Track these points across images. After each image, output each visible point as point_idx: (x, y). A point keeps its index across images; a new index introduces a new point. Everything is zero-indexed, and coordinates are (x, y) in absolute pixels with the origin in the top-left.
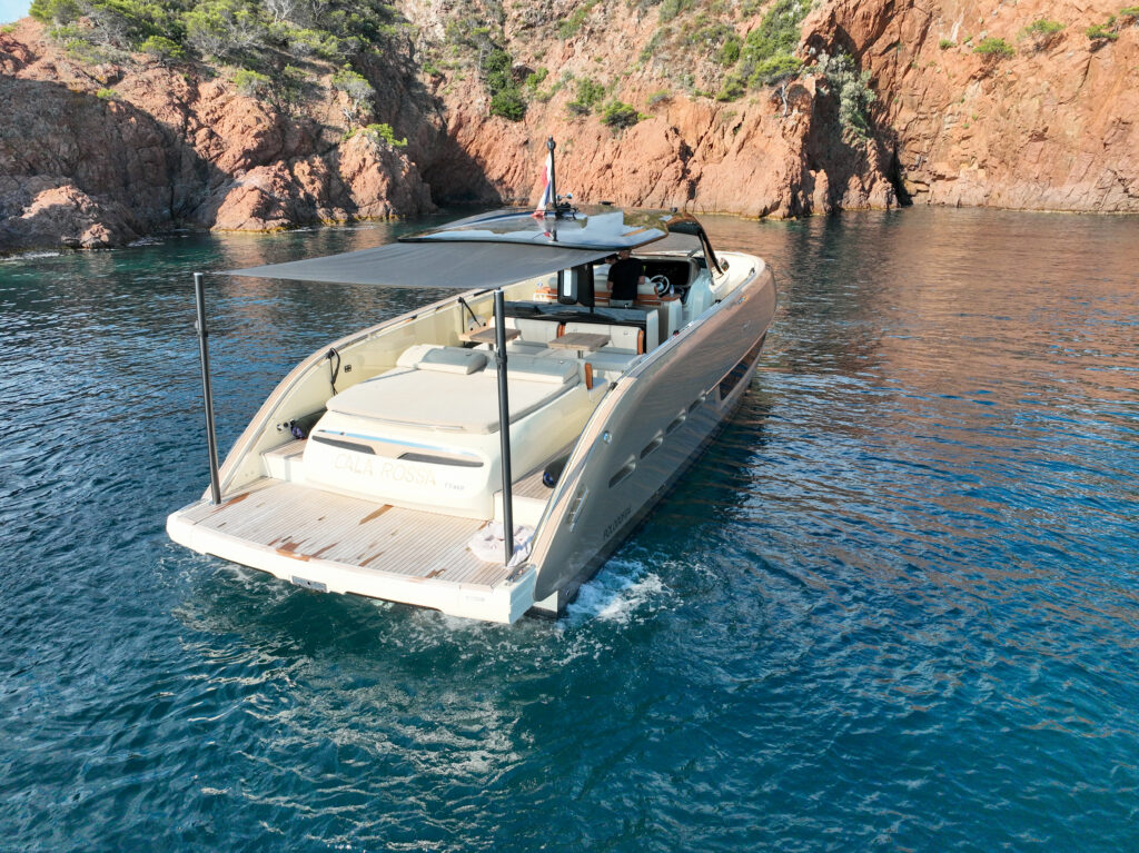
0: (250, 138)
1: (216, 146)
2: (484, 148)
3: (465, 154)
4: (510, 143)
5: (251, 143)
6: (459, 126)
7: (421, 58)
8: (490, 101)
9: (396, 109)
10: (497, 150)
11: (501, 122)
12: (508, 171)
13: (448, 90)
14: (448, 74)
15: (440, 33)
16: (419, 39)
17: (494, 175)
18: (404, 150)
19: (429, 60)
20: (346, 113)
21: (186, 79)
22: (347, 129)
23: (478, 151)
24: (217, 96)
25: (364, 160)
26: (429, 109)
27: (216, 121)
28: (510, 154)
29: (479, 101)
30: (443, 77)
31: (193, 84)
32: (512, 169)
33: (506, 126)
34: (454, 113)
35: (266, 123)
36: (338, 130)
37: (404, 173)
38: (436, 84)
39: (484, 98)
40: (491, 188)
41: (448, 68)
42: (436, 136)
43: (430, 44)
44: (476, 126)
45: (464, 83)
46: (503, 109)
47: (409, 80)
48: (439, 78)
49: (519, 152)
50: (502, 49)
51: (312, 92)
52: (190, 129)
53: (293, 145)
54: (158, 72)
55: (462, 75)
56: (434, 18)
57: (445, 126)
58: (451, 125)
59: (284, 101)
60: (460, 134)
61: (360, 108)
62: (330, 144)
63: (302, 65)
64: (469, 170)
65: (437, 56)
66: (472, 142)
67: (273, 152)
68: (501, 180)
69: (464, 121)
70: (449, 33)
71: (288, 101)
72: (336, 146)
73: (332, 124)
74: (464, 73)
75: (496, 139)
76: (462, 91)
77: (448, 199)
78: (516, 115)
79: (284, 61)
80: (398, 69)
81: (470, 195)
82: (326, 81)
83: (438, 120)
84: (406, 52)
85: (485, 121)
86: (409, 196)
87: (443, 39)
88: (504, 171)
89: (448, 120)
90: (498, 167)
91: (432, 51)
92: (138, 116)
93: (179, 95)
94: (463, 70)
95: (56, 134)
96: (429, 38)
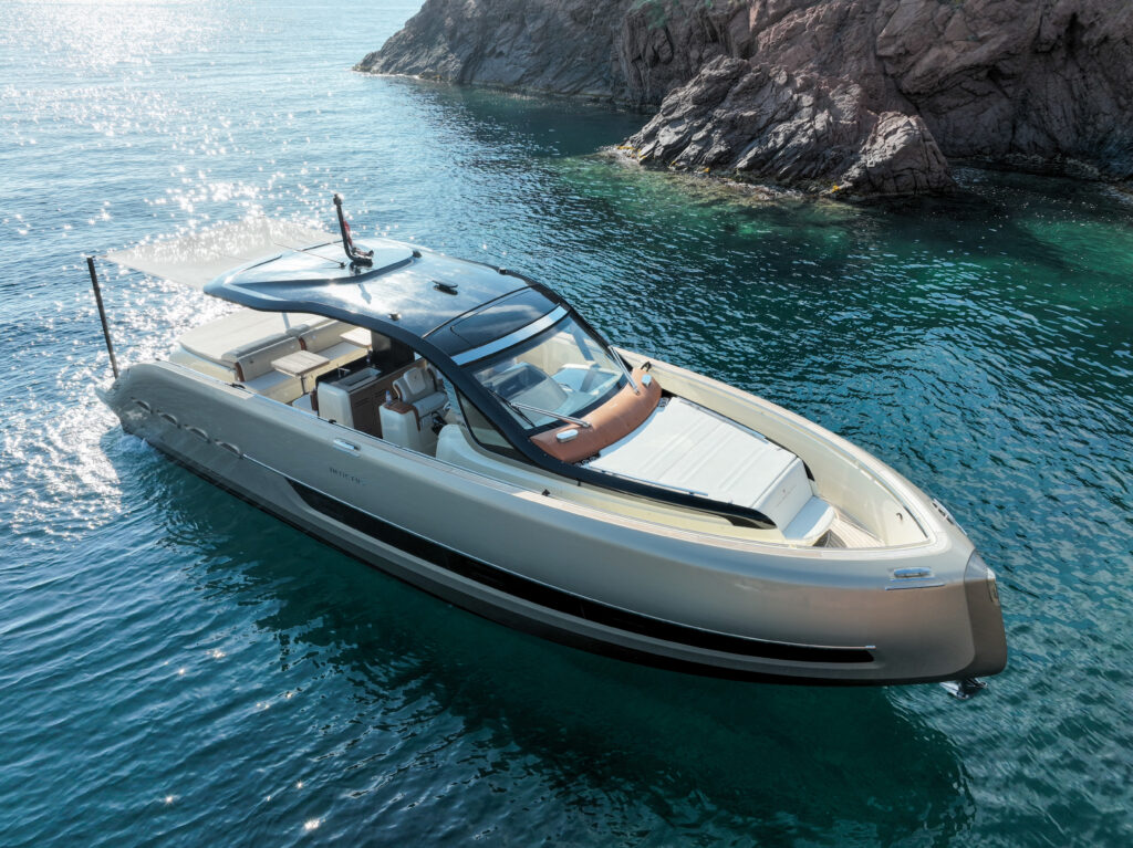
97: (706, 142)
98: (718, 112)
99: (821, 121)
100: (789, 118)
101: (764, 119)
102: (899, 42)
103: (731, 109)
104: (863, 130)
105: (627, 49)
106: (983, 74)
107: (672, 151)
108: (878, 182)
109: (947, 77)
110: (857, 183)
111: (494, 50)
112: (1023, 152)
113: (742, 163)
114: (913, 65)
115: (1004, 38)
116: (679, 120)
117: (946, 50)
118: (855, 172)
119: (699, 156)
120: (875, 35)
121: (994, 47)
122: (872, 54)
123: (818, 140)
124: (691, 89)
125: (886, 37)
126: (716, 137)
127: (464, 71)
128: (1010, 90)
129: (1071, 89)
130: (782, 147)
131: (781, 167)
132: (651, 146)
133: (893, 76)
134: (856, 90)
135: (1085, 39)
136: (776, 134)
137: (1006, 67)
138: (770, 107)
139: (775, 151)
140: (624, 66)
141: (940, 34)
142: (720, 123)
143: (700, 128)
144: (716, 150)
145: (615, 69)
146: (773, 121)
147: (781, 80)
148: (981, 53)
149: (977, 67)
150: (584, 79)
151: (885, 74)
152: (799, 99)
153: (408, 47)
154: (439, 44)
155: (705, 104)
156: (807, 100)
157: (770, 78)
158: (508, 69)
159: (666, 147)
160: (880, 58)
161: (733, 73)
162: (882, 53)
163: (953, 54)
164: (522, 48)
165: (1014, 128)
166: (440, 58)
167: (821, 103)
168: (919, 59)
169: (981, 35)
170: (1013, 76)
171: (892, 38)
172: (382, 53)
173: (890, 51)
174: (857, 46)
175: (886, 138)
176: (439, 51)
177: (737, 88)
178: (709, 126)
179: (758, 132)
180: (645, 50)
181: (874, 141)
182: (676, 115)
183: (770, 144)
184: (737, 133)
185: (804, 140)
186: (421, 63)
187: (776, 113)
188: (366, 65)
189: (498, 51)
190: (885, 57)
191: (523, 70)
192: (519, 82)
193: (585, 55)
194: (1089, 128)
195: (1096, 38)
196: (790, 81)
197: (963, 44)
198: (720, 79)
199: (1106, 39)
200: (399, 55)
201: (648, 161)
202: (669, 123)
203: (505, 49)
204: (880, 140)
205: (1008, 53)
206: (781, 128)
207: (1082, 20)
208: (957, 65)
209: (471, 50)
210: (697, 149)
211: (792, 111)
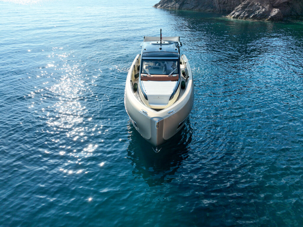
97: (244, 14)
98: (246, 9)
99: (263, 10)
100: (258, 10)
101: (254, 10)
103: (248, 9)
104: (270, 11)
105: (217, 1)
107: (238, 16)
108: (273, 18)
110: (270, 18)
111: (186, 2)
112: (292, 16)
113: (251, 17)
116: (239, 11)
118: (270, 17)
119: (243, 16)
123: (263, 13)
124: (240, 6)
126: (246, 13)
127: (180, 7)
130: (258, 14)
131: (258, 17)
132: (234, 15)
133: (272, 4)
134: (268, 5)
136: (256, 12)
137: (290, 2)
138: (255, 8)
139: (256, 15)
140: (216, 5)
142: (246, 11)
143: (243, 12)
144: (246, 15)
145: (214, 5)
146: (255, 10)
147: (256, 4)
149: (285, 2)
150: (207, 7)
151: (271, 3)
152: (259, 7)
153: (166, 2)
154: (173, 2)
155: (243, 8)
156: (261, 7)
157: (254, 4)
158: (190, 6)
159: (237, 15)
161: (248, 3)
164: (193, 2)
165: (291, 12)
166: (174, 4)
167: (263, 7)
170: (291, 4)
172: (159, 4)
176: (173, 3)
177: (249, 6)
178: (245, 11)
179: (253, 12)
180: (222, 2)
181: (272, 13)
182: (238, 10)
183: (256, 14)
184: (249, 12)
185: (261, 13)
186: (169, 5)
187: (256, 9)
188: (156, 6)
189: (187, 3)
191: (193, 6)
192: (193, 8)
193: (207, 3)
196: (258, 4)
198: (246, 4)
200: (164, 4)
201: (234, 18)
202: (237, 11)
203: (189, 2)
204: (273, 12)
206: (257, 11)
208: (282, 2)
209: (181, 3)
210: (243, 15)
211: (259, 9)
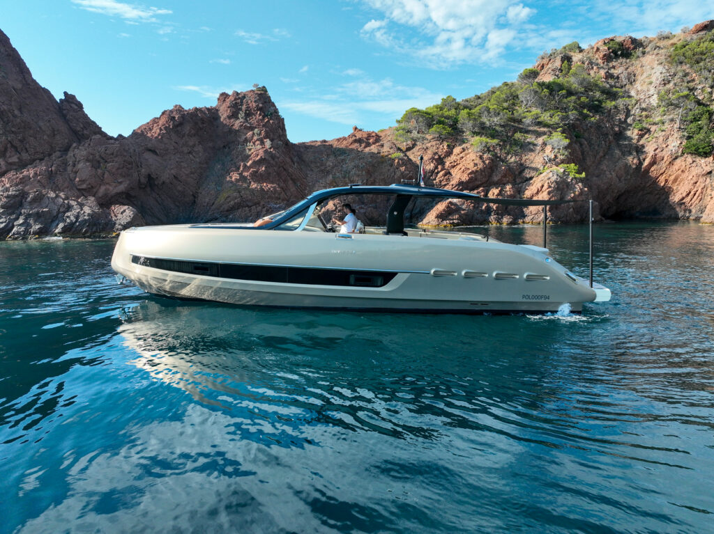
0: (466, 175)
1: (447, 180)
2: (672, 178)
3: (655, 182)
4: (694, 173)
5: (465, 178)
6: (653, 163)
7: (634, 120)
8: (685, 142)
9: (601, 154)
10: (683, 179)
11: (690, 159)
12: (688, 195)
13: (650, 139)
14: (653, 128)
15: (654, 101)
16: (636, 107)
17: (676, 198)
18: (581, 180)
19: (639, 120)
20: (546, 158)
21: (448, 146)
22: (541, 168)
23: (666, 181)
24: (461, 153)
25: (543, 186)
26: (630, 154)
27: (454, 167)
28: (693, 182)
29: (674, 143)
30: (649, 131)
31: (451, 148)
32: (692, 193)
33: (693, 162)
34: (651, 153)
35: (481, 166)
36: (536, 169)
37: (572, 195)
38: (641, 136)
39: (679, 142)
40: (672, 208)
41: (655, 124)
42: (631, 171)
43: (643, 110)
44: (668, 163)
45: (664, 133)
46: (693, 148)
47: (620, 135)
48: (645, 132)
49: (701, 180)
50: (707, 106)
51: (527, 147)
52: (436, 171)
53: (496, 179)
54: (434, 143)
55: (664, 128)
56: (652, 91)
57: (641, 163)
58: (646, 163)
59: (506, 153)
60: (652, 169)
61: (558, 155)
62: (526, 178)
63: (527, 132)
64: (657, 194)
65: (647, 117)
66: (662, 174)
67: (480, 183)
68: (681, 203)
69: (658, 159)
70: (661, 99)
71: (508, 154)
72: (531, 178)
73: (533, 165)
74: (667, 126)
75: (683, 171)
76: (661, 139)
77: (637, 215)
78: (705, 153)
79: (516, 130)
80: (612, 128)
81: (655, 212)
82: (540, 141)
83: (635, 161)
84: (622, 117)
85: (676, 158)
86: (571, 210)
87: (655, 105)
88: (684, 195)
89: (644, 160)
90: (680, 192)
91: (644, 113)
92: (408, 166)
93: (440, 154)
94: (666, 124)
95: (358, 176)
96: (644, 106)
97: (27, 225)
98: (23, 211)
99: (87, 210)
101: (55, 213)
102: (88, 182)
103: (32, 209)
104: (107, 213)
106: (124, 196)
109: (112, 197)
113: (58, 230)
114: (96, 192)
115: (128, 182)
117: (108, 186)
118: (119, 227)
119: (26, 232)
120: (72, 180)
121: (126, 185)
122: (74, 188)
123: (92, 217)
125: (80, 181)
126: (32, 222)
128: (135, 202)
129: (157, 201)
130: (76, 222)
131: (82, 229)
135: (156, 183)
136: (68, 217)
137: (132, 193)
138: (54, 207)
139: (72, 224)
141: (102, 180)
142: (28, 216)
143: (17, 219)
144: (36, 227)
147: (52, 195)
148: (121, 188)
149: (122, 193)
152: (68, 202)
155: (12, 208)
156: (73, 203)
157: (44, 195)
160: (79, 190)
161: (20, 193)
162: (78, 187)
163: (111, 188)
167: (81, 204)
168: (98, 190)
169: (120, 181)
170: (135, 197)
171: (82, 181)
173: (84, 186)
174: (66, 184)
175: (122, 213)
177: (29, 199)
178: (22, 217)
179: (56, 217)
181: (116, 216)
183: (68, 221)
184: (43, 219)
185: (86, 217)
187: (59, 209)
190: (82, 189)
194: (170, 214)
195: (160, 183)
196: (57, 196)
197: (114, 184)
198: (15, 196)
199: (164, 183)
204: (119, 215)
205: (131, 188)
206: (68, 214)
207: (154, 176)
210: (23, 229)
211: (69, 208)
